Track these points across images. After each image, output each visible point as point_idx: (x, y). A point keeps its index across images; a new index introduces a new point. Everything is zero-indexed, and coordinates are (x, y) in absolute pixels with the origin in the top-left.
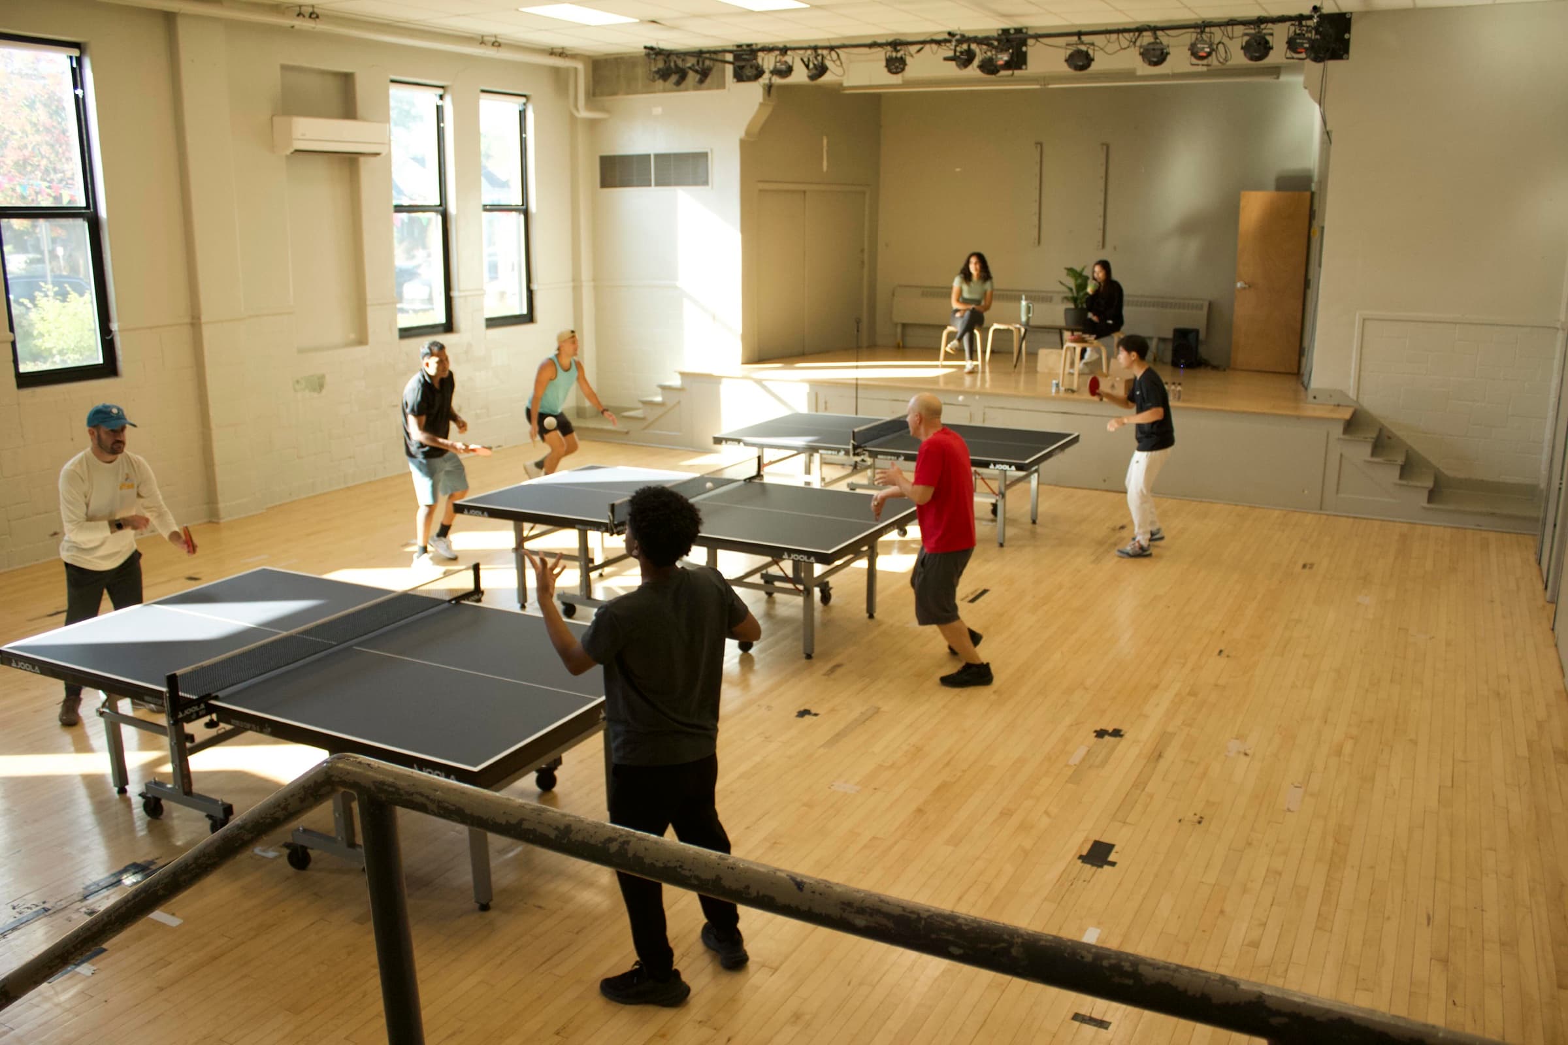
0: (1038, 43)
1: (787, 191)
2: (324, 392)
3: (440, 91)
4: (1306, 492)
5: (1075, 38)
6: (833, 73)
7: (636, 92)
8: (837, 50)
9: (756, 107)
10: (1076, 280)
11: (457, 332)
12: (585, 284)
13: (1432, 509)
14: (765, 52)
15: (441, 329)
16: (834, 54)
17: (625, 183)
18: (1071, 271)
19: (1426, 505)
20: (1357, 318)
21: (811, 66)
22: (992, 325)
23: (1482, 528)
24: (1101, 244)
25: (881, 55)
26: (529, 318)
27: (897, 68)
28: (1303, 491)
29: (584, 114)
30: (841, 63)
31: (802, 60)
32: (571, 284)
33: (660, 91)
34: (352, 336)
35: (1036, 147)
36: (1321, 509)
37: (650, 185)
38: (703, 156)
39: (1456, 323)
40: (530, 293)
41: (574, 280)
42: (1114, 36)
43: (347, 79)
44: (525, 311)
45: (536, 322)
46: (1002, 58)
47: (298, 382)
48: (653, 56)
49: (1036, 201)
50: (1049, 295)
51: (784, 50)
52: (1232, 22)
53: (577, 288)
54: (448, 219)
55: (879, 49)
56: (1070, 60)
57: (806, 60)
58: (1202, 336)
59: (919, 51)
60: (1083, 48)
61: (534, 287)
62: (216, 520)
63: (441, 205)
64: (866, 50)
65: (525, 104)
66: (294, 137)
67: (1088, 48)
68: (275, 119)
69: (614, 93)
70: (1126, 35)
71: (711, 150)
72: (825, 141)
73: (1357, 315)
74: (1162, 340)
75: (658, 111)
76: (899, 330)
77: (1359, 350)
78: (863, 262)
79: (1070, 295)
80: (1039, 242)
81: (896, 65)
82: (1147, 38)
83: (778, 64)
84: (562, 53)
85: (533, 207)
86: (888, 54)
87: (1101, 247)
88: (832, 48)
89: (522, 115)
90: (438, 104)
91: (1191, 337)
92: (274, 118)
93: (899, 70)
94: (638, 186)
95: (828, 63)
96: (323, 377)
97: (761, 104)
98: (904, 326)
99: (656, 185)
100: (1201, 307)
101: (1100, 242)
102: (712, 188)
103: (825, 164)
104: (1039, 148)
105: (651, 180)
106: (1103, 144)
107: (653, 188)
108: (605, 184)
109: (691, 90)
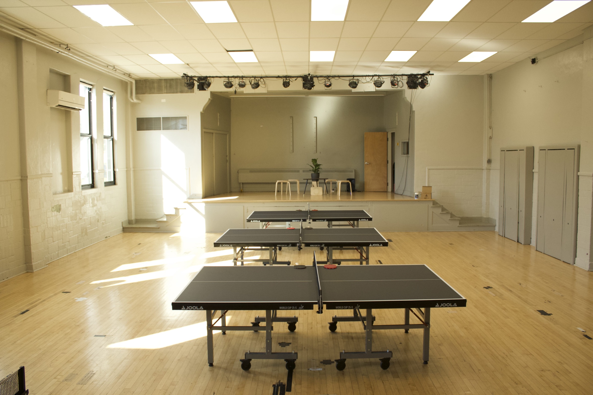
0: (340, 79)
1: (210, 133)
2: (61, 212)
3: (90, 87)
4: (423, 225)
5: (352, 78)
6: (261, 86)
7: (153, 93)
8: (264, 78)
9: (207, 100)
11: (96, 188)
12: (131, 169)
13: (461, 226)
14: (234, 78)
15: (90, 187)
16: (262, 80)
17: (149, 129)
19: (459, 225)
20: (427, 169)
21: (252, 83)
22: (277, 181)
23: (475, 231)
25: (281, 81)
26: (114, 183)
27: (287, 85)
28: (422, 225)
29: (134, 101)
30: (265, 83)
31: (249, 81)
32: (126, 169)
33: (165, 93)
34: (66, 188)
36: (428, 230)
37: (160, 129)
38: (185, 118)
39: (455, 169)
40: (114, 172)
42: (364, 77)
43: (68, 78)
44: (112, 180)
45: (117, 185)
46: (328, 83)
47: (53, 207)
48: (186, 78)
49: (291, 137)
50: (298, 170)
51: (242, 77)
52: (403, 75)
53: (128, 172)
54: (93, 140)
55: (280, 78)
56: (350, 85)
57: (250, 81)
59: (296, 80)
60: (354, 81)
61: (117, 170)
62: (32, 271)
63: (90, 134)
64: (275, 79)
65: (113, 95)
66: (59, 99)
67: (356, 81)
69: (144, 93)
70: (370, 77)
71: (188, 116)
72: (218, 115)
73: (427, 168)
75: (164, 101)
76: (241, 185)
77: (428, 179)
78: (227, 160)
79: (311, 168)
80: (293, 151)
81: (286, 84)
82: (376, 78)
83: (241, 82)
84: (129, 76)
85: (115, 137)
86: (285, 80)
88: (261, 77)
89: (111, 98)
90: (89, 92)
91: (353, 181)
92: (48, 91)
93: (287, 86)
94: (154, 130)
95: (260, 83)
96: (60, 205)
97: (209, 99)
98: (243, 183)
99: (163, 129)
100: (352, 171)
101: (315, 151)
102: (189, 131)
103: (218, 123)
104: (292, 119)
105: (161, 127)
106: (315, 117)
107: (162, 130)
108: (139, 128)
109: (179, 93)
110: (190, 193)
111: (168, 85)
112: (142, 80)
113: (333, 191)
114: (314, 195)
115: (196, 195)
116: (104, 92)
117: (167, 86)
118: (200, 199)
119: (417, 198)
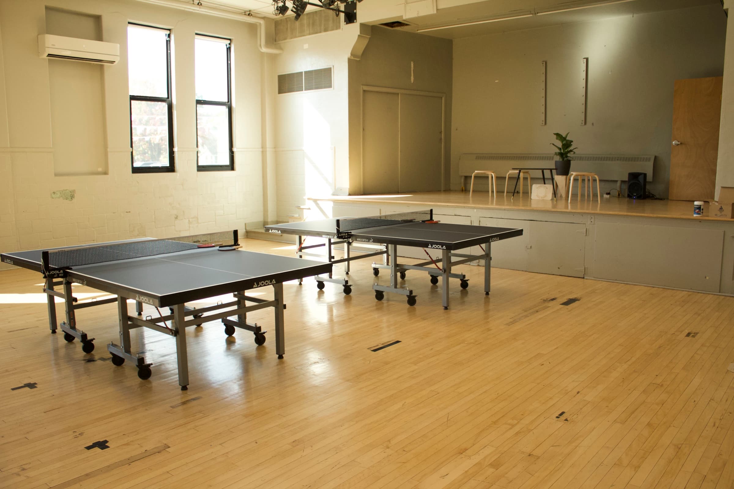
1: (388, 93)
2: (74, 200)
3: (167, 32)
7: (296, 37)
9: (356, 38)
10: (562, 142)
11: (176, 172)
12: (268, 149)
17: (291, 90)
18: (558, 135)
24: (584, 122)
26: (231, 167)
28: (706, 277)
29: (264, 50)
32: (261, 150)
33: (307, 35)
35: (543, 64)
36: (719, 292)
37: (302, 90)
38: (330, 70)
40: (232, 153)
41: (262, 148)
43: (98, 19)
44: (228, 163)
45: (236, 170)
47: (54, 193)
49: (543, 97)
53: (264, 153)
54: (173, 107)
58: (650, 178)
61: (234, 149)
63: (167, 98)
65: (230, 44)
66: (46, 46)
68: (39, 36)
69: (285, 39)
71: (333, 66)
72: (412, 64)
74: (623, 182)
75: (306, 46)
76: (463, 180)
78: (441, 139)
79: (558, 152)
80: (546, 123)
84: (249, 14)
85: (234, 103)
87: (584, 124)
89: (229, 49)
90: (167, 40)
91: (641, 178)
94: (296, 91)
96: (74, 191)
97: (359, 36)
98: (466, 178)
99: (305, 90)
100: (649, 160)
101: (583, 121)
102: (334, 89)
103: (412, 78)
104: (544, 65)
105: (303, 86)
106: (584, 58)
107: (304, 92)
108: (281, 91)
109: (323, 32)
110: (335, 187)
111: (311, 22)
112: (283, 19)
113: (608, 196)
114: (537, 198)
115: (341, 190)
116: (197, 39)
117: (309, 24)
118: (346, 195)
119: (698, 213)
